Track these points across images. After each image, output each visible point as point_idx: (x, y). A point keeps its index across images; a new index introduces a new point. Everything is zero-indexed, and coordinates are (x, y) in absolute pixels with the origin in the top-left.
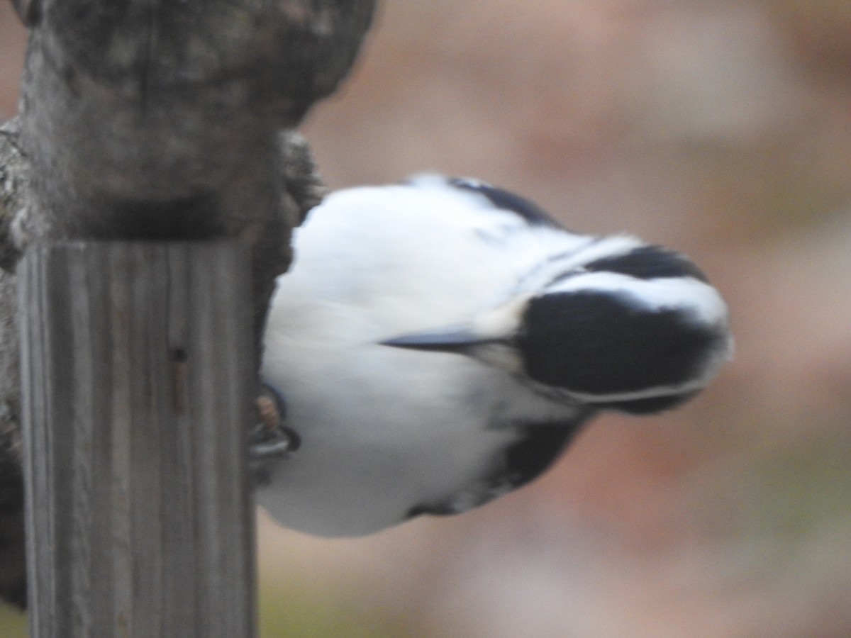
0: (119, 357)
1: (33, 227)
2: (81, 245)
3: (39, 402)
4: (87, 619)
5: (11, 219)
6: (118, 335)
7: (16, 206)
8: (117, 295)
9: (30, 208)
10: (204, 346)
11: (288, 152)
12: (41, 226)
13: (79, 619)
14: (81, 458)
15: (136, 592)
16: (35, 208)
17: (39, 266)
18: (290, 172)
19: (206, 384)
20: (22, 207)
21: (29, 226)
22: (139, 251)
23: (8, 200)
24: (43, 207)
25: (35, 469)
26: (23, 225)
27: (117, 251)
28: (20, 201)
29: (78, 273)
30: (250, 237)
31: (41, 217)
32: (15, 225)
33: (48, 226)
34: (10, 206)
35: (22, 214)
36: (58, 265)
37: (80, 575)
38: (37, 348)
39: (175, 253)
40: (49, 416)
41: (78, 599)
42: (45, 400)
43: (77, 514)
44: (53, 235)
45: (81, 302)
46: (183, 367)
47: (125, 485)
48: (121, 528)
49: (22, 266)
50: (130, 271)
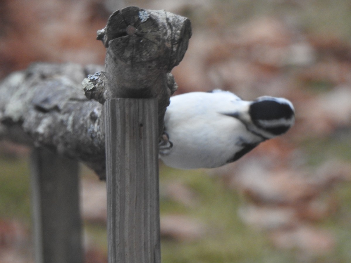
0: (127, 125)
1: (109, 94)
2: (119, 99)
3: (109, 136)
4: (119, 187)
5: (103, 93)
6: (127, 121)
7: (105, 89)
8: (127, 111)
9: (108, 90)
10: (147, 123)
11: (168, 78)
12: (110, 94)
13: (117, 187)
14: (118, 149)
15: (130, 181)
16: (109, 90)
17: (109, 103)
18: (169, 83)
19: (148, 132)
20: (106, 90)
21: (108, 94)
22: (132, 101)
23: (103, 88)
24: (111, 90)
25: (108, 152)
26: (106, 94)
27: (127, 100)
28: (106, 88)
29: (118, 106)
30: (159, 97)
31: (110, 92)
32: (105, 94)
33: (112, 94)
34: (103, 89)
35: (106, 91)
36: (113, 103)
37: (118, 176)
38: (108, 123)
39: (141, 101)
40: (111, 139)
41: (117, 182)
42: (110, 135)
43: (117, 162)
44: (113, 96)
45: (118, 112)
46: (142, 128)
47: (128, 156)
48: (127, 166)
49: (105, 103)
50: (130, 105)
